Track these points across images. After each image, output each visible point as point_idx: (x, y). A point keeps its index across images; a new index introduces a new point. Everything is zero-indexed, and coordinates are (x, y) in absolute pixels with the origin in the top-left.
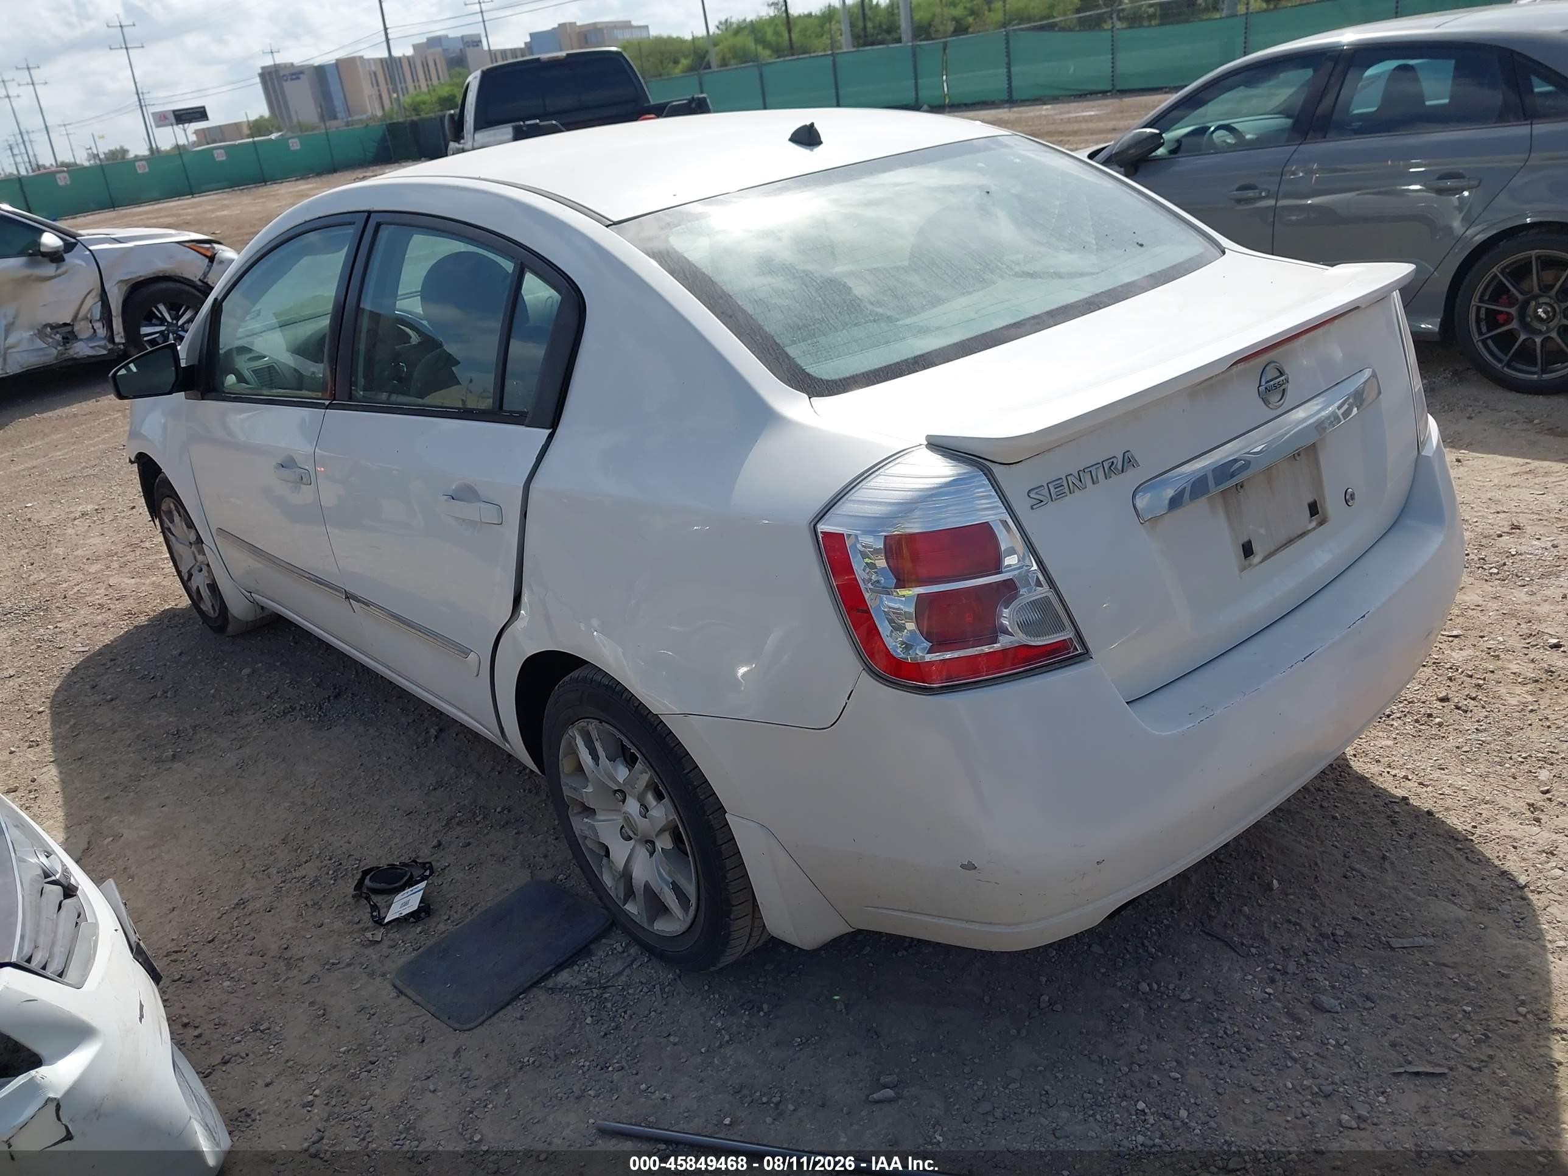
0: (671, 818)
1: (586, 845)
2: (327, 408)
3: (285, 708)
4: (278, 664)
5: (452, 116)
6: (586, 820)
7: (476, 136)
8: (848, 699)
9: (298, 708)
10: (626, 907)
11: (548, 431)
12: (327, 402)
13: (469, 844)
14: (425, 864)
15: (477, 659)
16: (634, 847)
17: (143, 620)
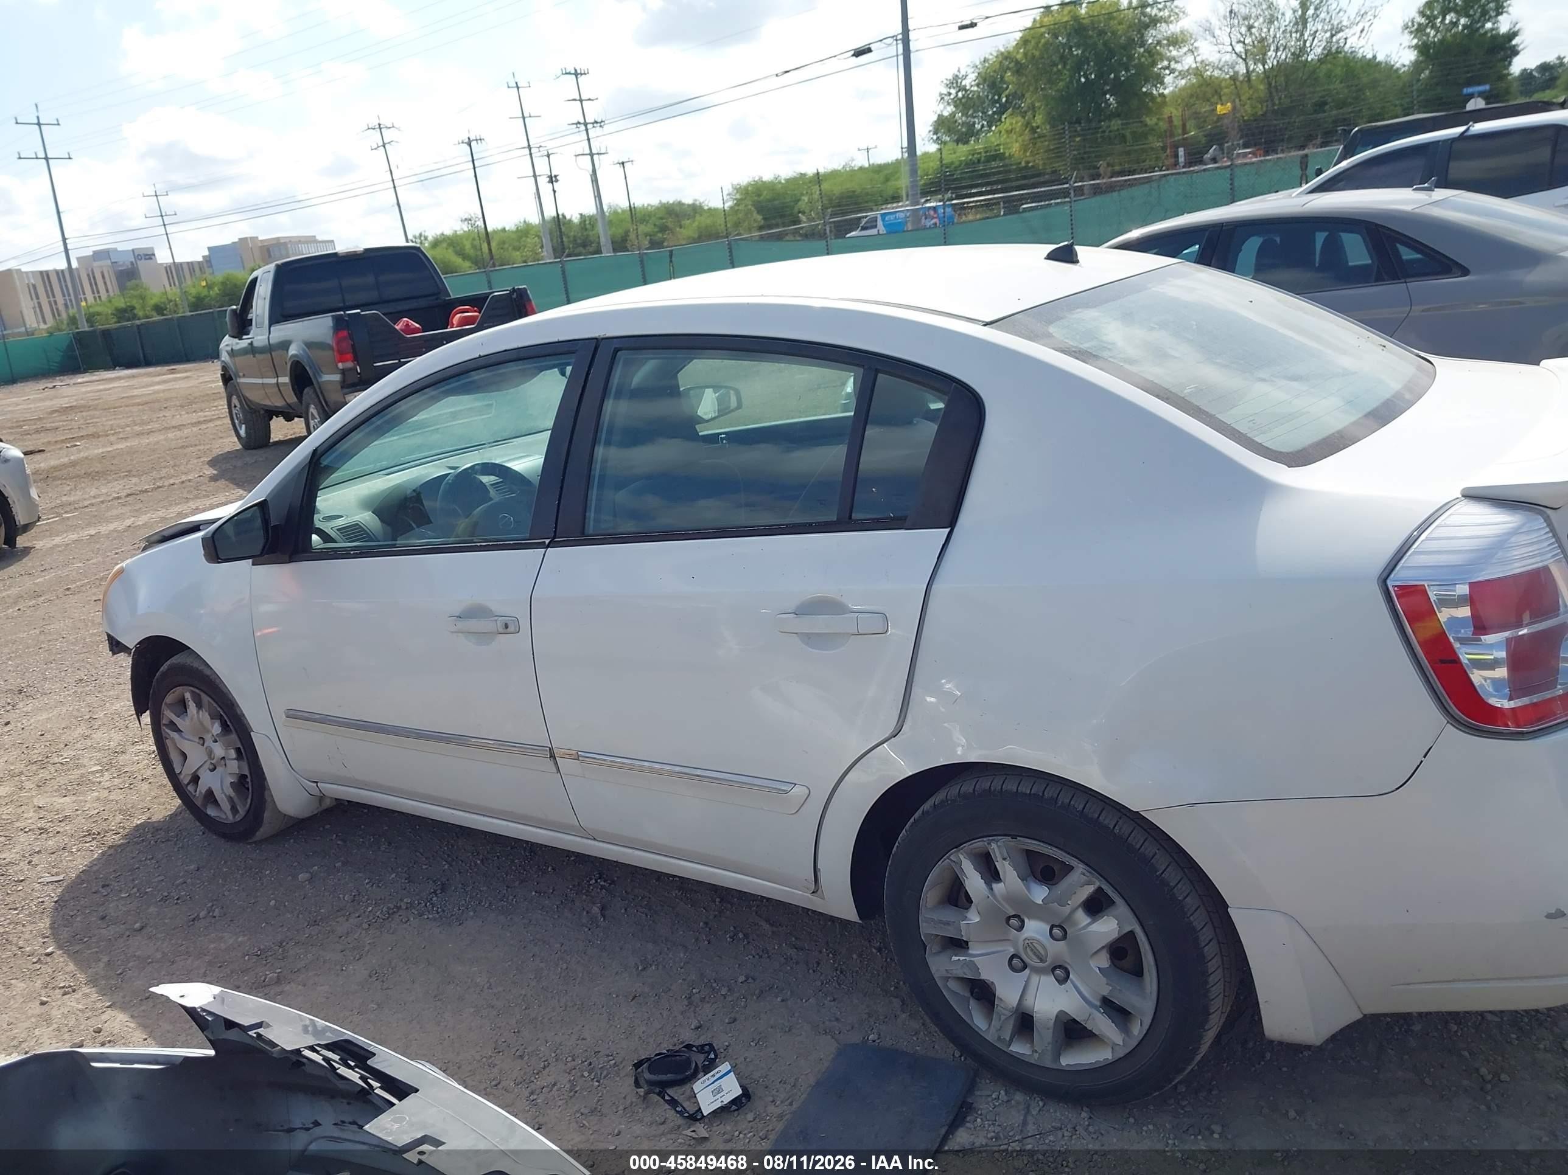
0: (1127, 929)
1: (949, 989)
2: (548, 546)
3: (389, 908)
4: (338, 865)
5: (234, 311)
6: (955, 958)
7: (272, 328)
8: (1425, 757)
9: (404, 907)
10: (1011, 1048)
11: (948, 530)
12: (547, 541)
13: (735, 1020)
14: (703, 1046)
15: (807, 792)
16: (1029, 978)
17: (113, 839)
